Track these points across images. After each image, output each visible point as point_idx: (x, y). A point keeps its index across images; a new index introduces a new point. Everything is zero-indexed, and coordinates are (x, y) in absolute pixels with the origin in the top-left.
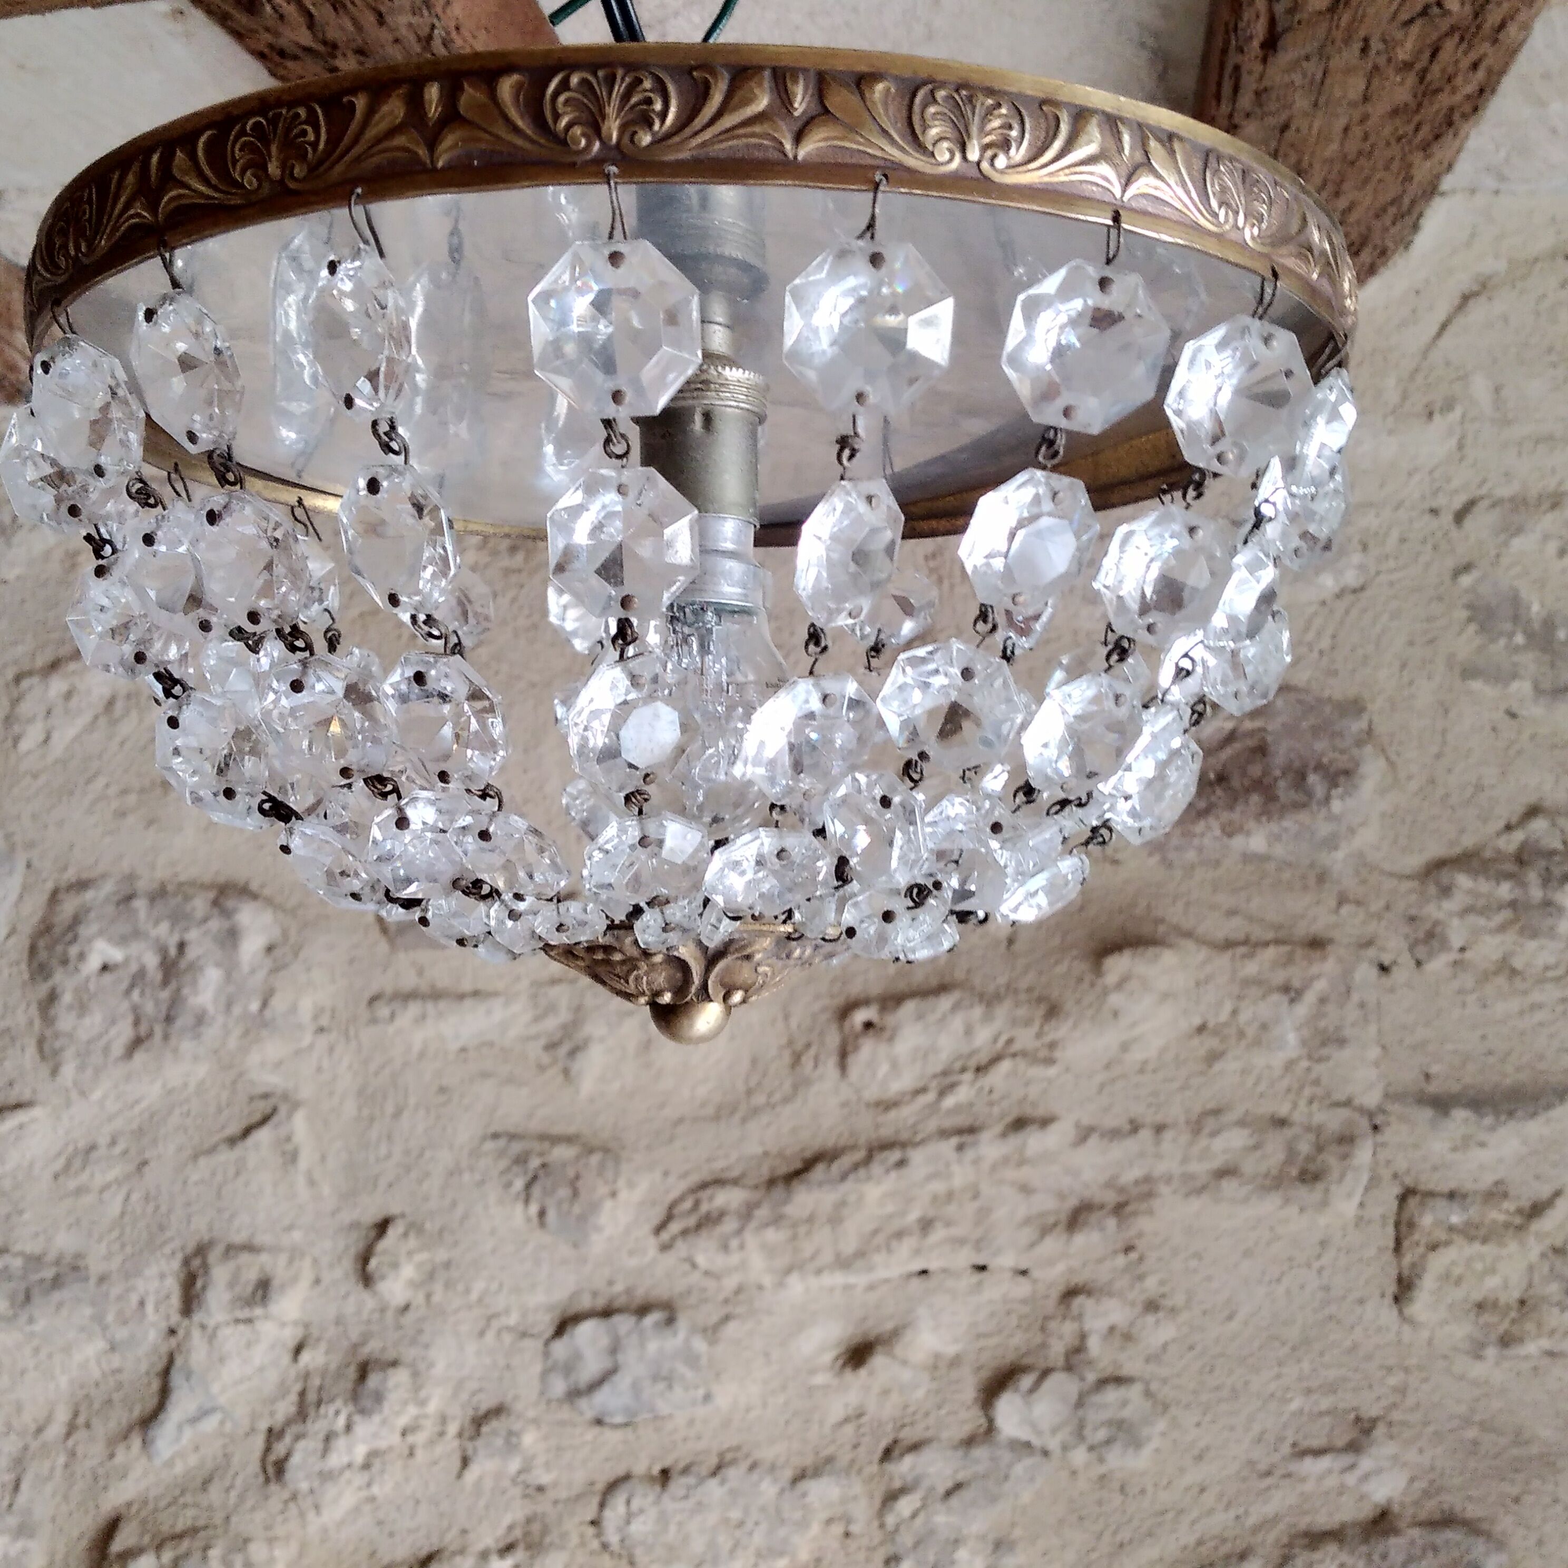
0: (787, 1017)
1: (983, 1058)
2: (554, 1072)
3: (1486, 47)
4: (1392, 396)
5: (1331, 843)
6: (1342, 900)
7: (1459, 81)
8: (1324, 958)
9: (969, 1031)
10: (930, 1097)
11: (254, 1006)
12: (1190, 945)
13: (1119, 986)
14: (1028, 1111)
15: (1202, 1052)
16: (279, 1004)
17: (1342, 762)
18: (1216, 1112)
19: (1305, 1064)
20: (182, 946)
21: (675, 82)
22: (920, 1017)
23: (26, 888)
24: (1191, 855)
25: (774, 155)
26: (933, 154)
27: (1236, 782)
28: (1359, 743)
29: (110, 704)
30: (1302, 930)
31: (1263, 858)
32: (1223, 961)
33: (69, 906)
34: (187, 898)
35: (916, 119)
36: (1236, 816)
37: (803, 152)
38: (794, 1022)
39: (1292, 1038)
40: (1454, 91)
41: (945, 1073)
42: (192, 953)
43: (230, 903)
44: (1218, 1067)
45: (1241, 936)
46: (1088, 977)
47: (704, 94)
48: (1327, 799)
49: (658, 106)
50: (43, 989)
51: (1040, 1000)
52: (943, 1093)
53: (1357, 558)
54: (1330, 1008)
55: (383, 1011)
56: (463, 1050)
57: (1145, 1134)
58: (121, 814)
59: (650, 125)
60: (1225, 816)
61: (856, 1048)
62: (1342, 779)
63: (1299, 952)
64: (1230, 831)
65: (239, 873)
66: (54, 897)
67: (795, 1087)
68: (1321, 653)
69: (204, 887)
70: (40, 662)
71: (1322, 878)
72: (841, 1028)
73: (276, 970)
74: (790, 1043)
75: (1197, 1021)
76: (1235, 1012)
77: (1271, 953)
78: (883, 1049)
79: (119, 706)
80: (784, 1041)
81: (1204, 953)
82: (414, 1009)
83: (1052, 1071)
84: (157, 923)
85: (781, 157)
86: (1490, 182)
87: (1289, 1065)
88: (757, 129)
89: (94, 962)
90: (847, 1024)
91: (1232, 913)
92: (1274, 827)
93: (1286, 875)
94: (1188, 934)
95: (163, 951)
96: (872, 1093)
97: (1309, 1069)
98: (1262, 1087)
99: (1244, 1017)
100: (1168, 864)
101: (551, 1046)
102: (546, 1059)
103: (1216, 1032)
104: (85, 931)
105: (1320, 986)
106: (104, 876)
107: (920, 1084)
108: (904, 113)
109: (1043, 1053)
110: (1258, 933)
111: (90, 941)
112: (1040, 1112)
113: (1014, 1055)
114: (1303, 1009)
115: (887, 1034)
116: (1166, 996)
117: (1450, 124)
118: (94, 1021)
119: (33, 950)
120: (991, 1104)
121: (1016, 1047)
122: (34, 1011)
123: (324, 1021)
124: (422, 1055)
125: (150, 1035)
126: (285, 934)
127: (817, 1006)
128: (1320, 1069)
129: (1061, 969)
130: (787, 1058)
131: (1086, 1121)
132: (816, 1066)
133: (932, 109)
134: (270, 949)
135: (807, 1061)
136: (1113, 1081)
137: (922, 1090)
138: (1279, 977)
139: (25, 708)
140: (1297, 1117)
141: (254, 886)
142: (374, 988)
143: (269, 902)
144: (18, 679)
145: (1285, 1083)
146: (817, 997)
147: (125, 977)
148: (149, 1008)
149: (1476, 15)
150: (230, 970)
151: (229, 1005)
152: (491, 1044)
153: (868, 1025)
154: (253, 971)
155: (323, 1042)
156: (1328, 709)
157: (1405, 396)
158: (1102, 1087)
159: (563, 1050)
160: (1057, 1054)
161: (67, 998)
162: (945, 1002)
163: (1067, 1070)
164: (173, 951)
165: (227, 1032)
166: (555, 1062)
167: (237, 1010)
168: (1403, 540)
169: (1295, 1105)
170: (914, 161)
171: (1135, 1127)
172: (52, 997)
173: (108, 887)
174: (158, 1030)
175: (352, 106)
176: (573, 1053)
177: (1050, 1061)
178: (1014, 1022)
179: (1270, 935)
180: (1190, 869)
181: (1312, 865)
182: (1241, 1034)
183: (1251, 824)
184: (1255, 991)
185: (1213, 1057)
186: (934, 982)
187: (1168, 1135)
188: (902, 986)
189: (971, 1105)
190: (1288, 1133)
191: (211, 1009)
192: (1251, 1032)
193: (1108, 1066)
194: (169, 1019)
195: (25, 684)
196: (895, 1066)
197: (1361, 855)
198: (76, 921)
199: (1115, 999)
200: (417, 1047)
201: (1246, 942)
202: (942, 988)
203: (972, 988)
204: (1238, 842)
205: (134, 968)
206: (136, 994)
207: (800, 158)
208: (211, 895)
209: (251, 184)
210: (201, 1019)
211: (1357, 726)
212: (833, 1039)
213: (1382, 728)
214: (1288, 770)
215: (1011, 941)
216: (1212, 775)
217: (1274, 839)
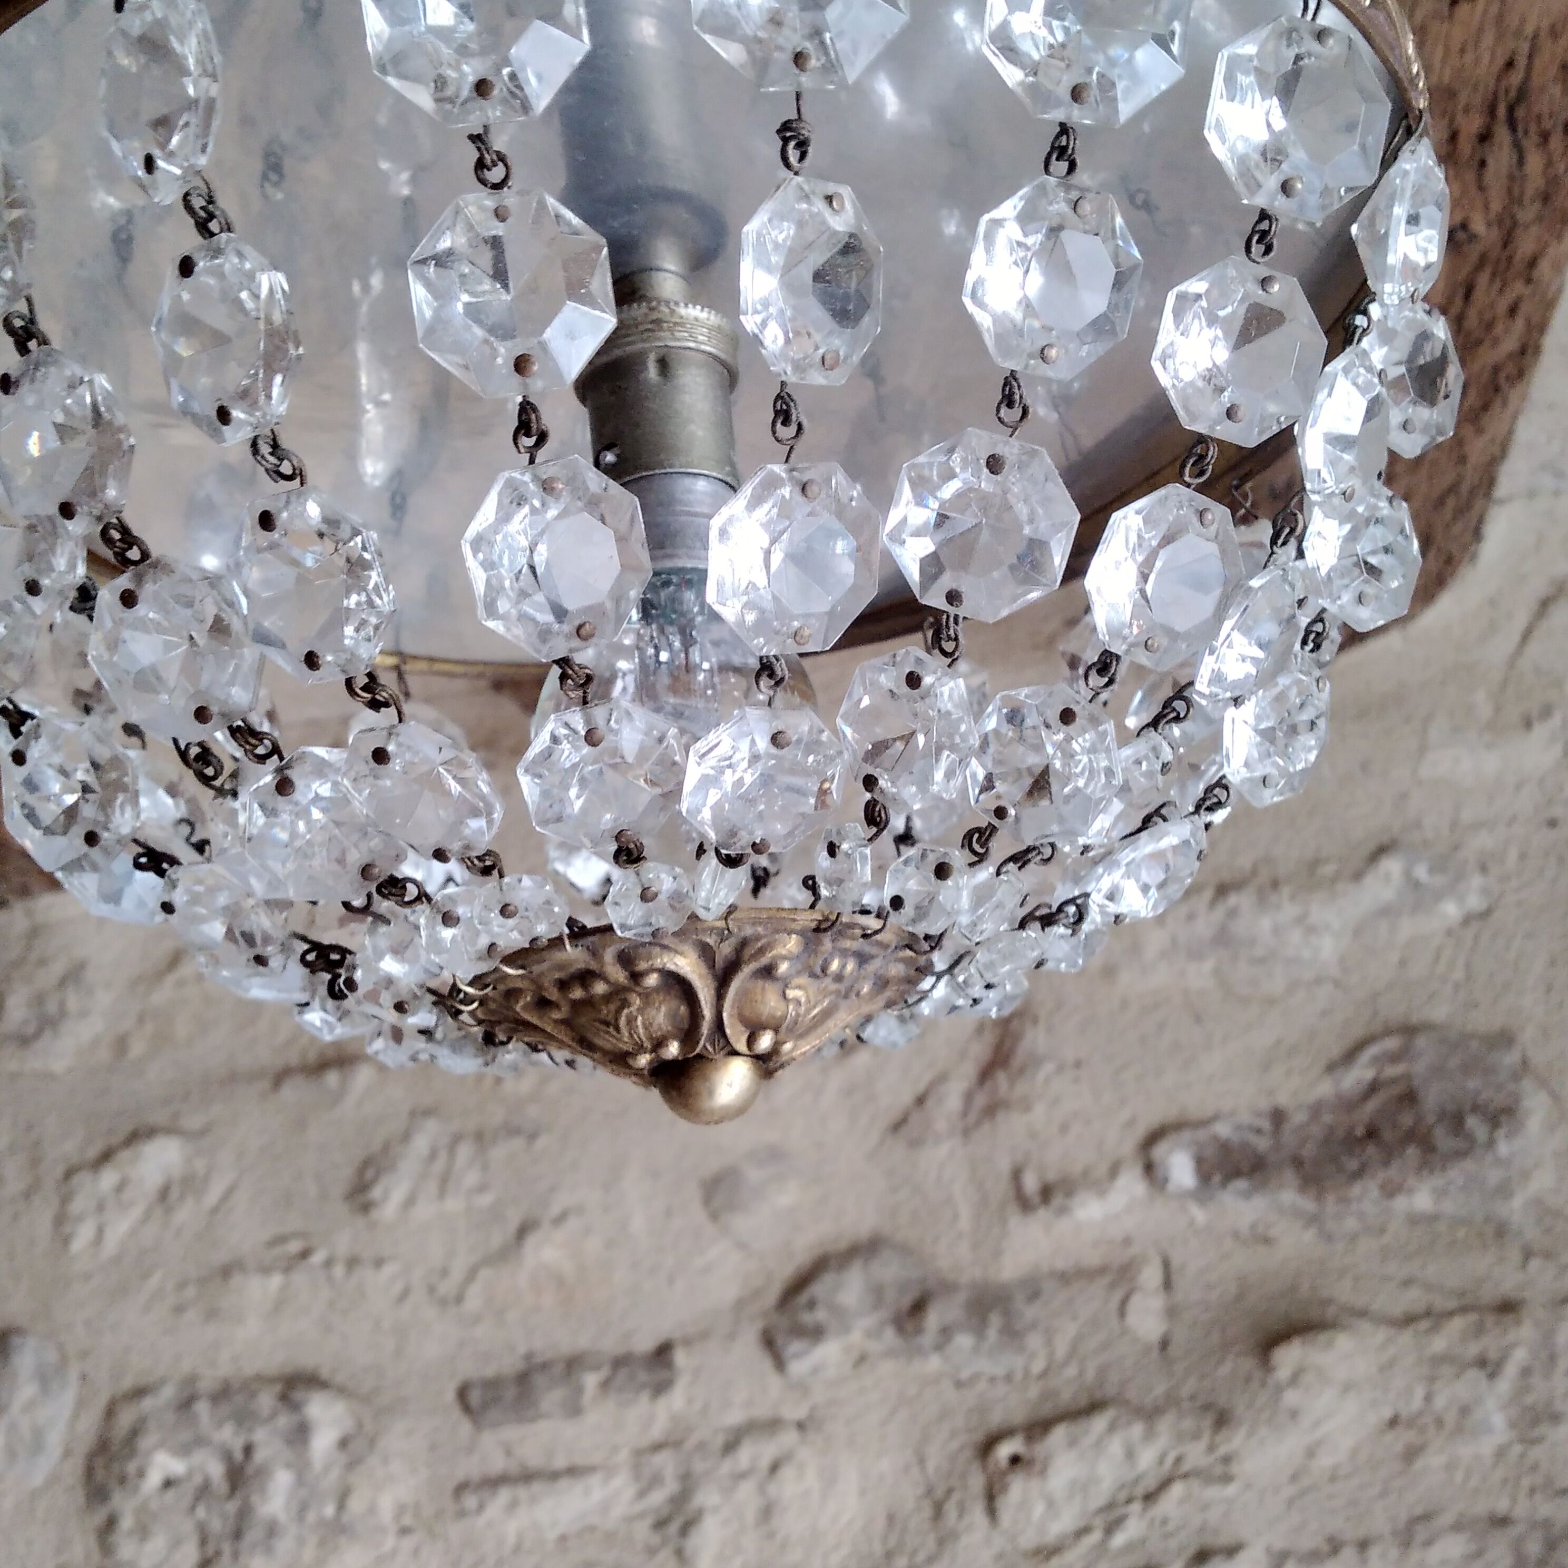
0: (922, 1461)
1: (1150, 1483)
2: (665, 1556)
3: (1518, 288)
4: (1485, 710)
5: (1504, 1191)
6: (1527, 1254)
7: (1499, 329)
8: (1518, 1323)
9: (1130, 1454)
10: (1096, 1536)
11: (329, 1510)
12: (1365, 1326)
13: (1294, 1380)
14: (1210, 1540)
15: (1399, 1448)
16: (356, 1504)
17: (1500, 1100)
18: (1426, 1517)
19: (1517, 1449)
20: (248, 1450)
22: (1072, 1443)
23: (81, 1404)
24: (1351, 1224)
27: (1387, 1135)
28: (1516, 1077)
29: (164, 1193)
30: (1489, 1294)
31: (1432, 1218)
32: (1406, 1337)
33: (126, 1419)
34: (253, 1395)
36: (1393, 1172)
38: (931, 1466)
39: (1498, 1420)
40: (1496, 342)
41: (1110, 1506)
42: (260, 1456)
43: (298, 1395)
44: (1419, 1464)
45: (1420, 1307)
46: (1258, 1374)
48: (1491, 1143)
50: (99, 1517)
51: (1207, 1407)
52: (1110, 1530)
53: (1476, 881)
54: (1536, 1380)
55: (471, 1501)
56: (563, 1539)
57: (1348, 1553)
58: (179, 1309)
60: (1382, 1175)
61: (1005, 1489)
62: (1503, 1119)
63: (1490, 1320)
64: (1390, 1191)
65: (307, 1360)
66: (110, 1412)
67: (942, 1542)
68: (1457, 986)
69: (270, 1380)
70: (93, 1152)
71: (1501, 1231)
72: (984, 1467)
73: (352, 1465)
74: (929, 1491)
75: (1387, 1413)
76: (1428, 1398)
77: (1457, 1324)
78: (1035, 1485)
79: (174, 1193)
80: (920, 1491)
81: (1382, 1334)
82: (504, 1495)
83: (1231, 1490)
84: (219, 1425)
86: (1548, 481)
87: (1501, 1453)
89: (154, 1479)
90: (991, 1460)
91: (1407, 1283)
92: (1438, 1181)
93: (1461, 1233)
94: (1362, 1313)
95: (227, 1457)
96: (1028, 1540)
97: (1522, 1456)
98: (1474, 1482)
99: (1440, 1402)
100: (1329, 1238)
101: (660, 1524)
102: (655, 1539)
103: (1411, 1423)
104: (145, 1442)
105: (1520, 1356)
106: (162, 1382)
107: (1082, 1524)
109: (1218, 1470)
110: (1441, 1303)
111: (149, 1453)
112: (1224, 1539)
113: (1185, 1476)
114: (1505, 1384)
115: (1038, 1467)
116: (1348, 1388)
117: (1497, 389)
118: (157, 1544)
119: (89, 1472)
120: (1167, 1536)
121: (1186, 1467)
122: (92, 1541)
123: (407, 1520)
124: (517, 1549)
125: (218, 1553)
126: (360, 1425)
127: (955, 1445)
128: (1536, 1453)
129: (1225, 1369)
130: (927, 1512)
131: (1279, 1544)
132: (960, 1516)
134: (344, 1443)
135: (951, 1509)
136: (1304, 1493)
137: (1084, 1531)
138: (1473, 1349)
139: (78, 1205)
140: (1520, 1511)
141: (325, 1373)
142: (460, 1475)
143: (342, 1391)
144: (69, 1174)
145: (1499, 1474)
146: (954, 1434)
147: (188, 1490)
148: (216, 1525)
149: (1505, 245)
150: (301, 1468)
151: (303, 1510)
152: (592, 1529)
153: (1015, 1460)
154: (327, 1468)
155: (408, 1543)
156: (1474, 1044)
157: (1498, 710)
158: (1290, 1502)
159: (673, 1528)
160: (1235, 1468)
161: (126, 1523)
162: (1099, 1423)
163: (1248, 1486)
164: (238, 1456)
165: (301, 1542)
166: (664, 1543)
167: (311, 1517)
168: (1523, 856)
169: (1514, 1500)
171: (1335, 1547)
172: (111, 1523)
173: (168, 1393)
174: (227, 1548)
176: (685, 1530)
177: (1227, 1479)
178: (1180, 1437)
179: (1452, 1304)
180: (1353, 1238)
181: (1487, 1220)
182: (1439, 1423)
183: (1411, 1181)
184: (1446, 1370)
185: (1411, 1454)
186: (1083, 1402)
187: (1374, 1552)
188: (1047, 1410)
189: (1143, 1541)
190: (1514, 1531)
191: (282, 1517)
192: (1451, 1419)
193: (1294, 1478)
194: (238, 1535)
195: (76, 1179)
196: (1051, 1504)
197: (1538, 1202)
198: (135, 1433)
199: (1291, 1397)
200: (511, 1540)
201: (1428, 1314)
202: (1094, 1407)
203: (1127, 1403)
204: (1401, 1203)
205: (198, 1480)
206: (201, 1512)
208: (278, 1388)
210: (272, 1530)
211: (1510, 1059)
212: (977, 1482)
213: (1539, 1057)
214: (1442, 1115)
215: (1164, 1344)
216: (1360, 1131)
217: (1440, 1194)
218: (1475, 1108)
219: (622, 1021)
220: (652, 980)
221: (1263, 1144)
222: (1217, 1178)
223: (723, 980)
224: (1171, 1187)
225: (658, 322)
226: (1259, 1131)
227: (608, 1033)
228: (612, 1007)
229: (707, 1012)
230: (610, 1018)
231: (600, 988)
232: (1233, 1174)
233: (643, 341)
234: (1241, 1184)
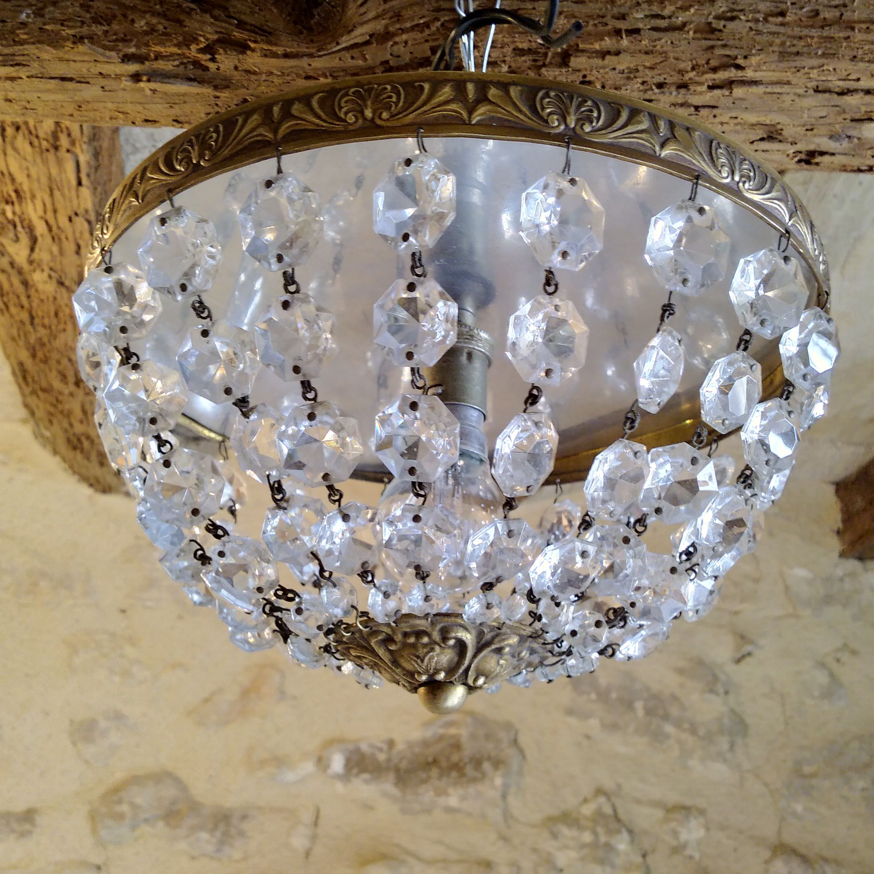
5: (494, 803)
17: (501, 756)
21: (604, 106)
25: (650, 152)
26: (720, 172)
27: (443, 764)
28: (510, 746)
30: (476, 854)
31: (457, 810)
32: (431, 870)
35: (713, 152)
36: (442, 784)
37: (665, 153)
45: (441, 856)
47: (618, 115)
48: (492, 777)
49: (595, 114)
59: (592, 122)
60: (436, 784)
62: (501, 765)
63: (475, 868)
64: (442, 793)
77: (458, 868)
81: (420, 866)
85: (653, 152)
88: (643, 136)
91: (437, 842)
92: (463, 792)
94: (413, 855)
100: (405, 811)
108: (708, 150)
110: (452, 855)
133: (720, 151)
156: (494, 726)
170: (711, 172)
175: (422, 88)
179: (456, 857)
180: (416, 815)
181: (481, 816)
183: (451, 790)
201: (444, 860)
204: (443, 800)
207: (662, 156)
209: (350, 119)
211: (509, 737)
213: (523, 738)
214: (471, 759)
215: (308, 854)
216: (430, 759)
217: (463, 798)
218: (489, 758)
219: (427, 659)
220: (452, 642)
221: (382, 757)
222: (355, 771)
223: (479, 650)
224: (330, 771)
225: (472, 336)
226: (381, 750)
227: (416, 662)
228: (425, 650)
229: (466, 662)
230: (421, 655)
231: (425, 640)
232: (363, 769)
233: (465, 343)
234: (366, 776)
